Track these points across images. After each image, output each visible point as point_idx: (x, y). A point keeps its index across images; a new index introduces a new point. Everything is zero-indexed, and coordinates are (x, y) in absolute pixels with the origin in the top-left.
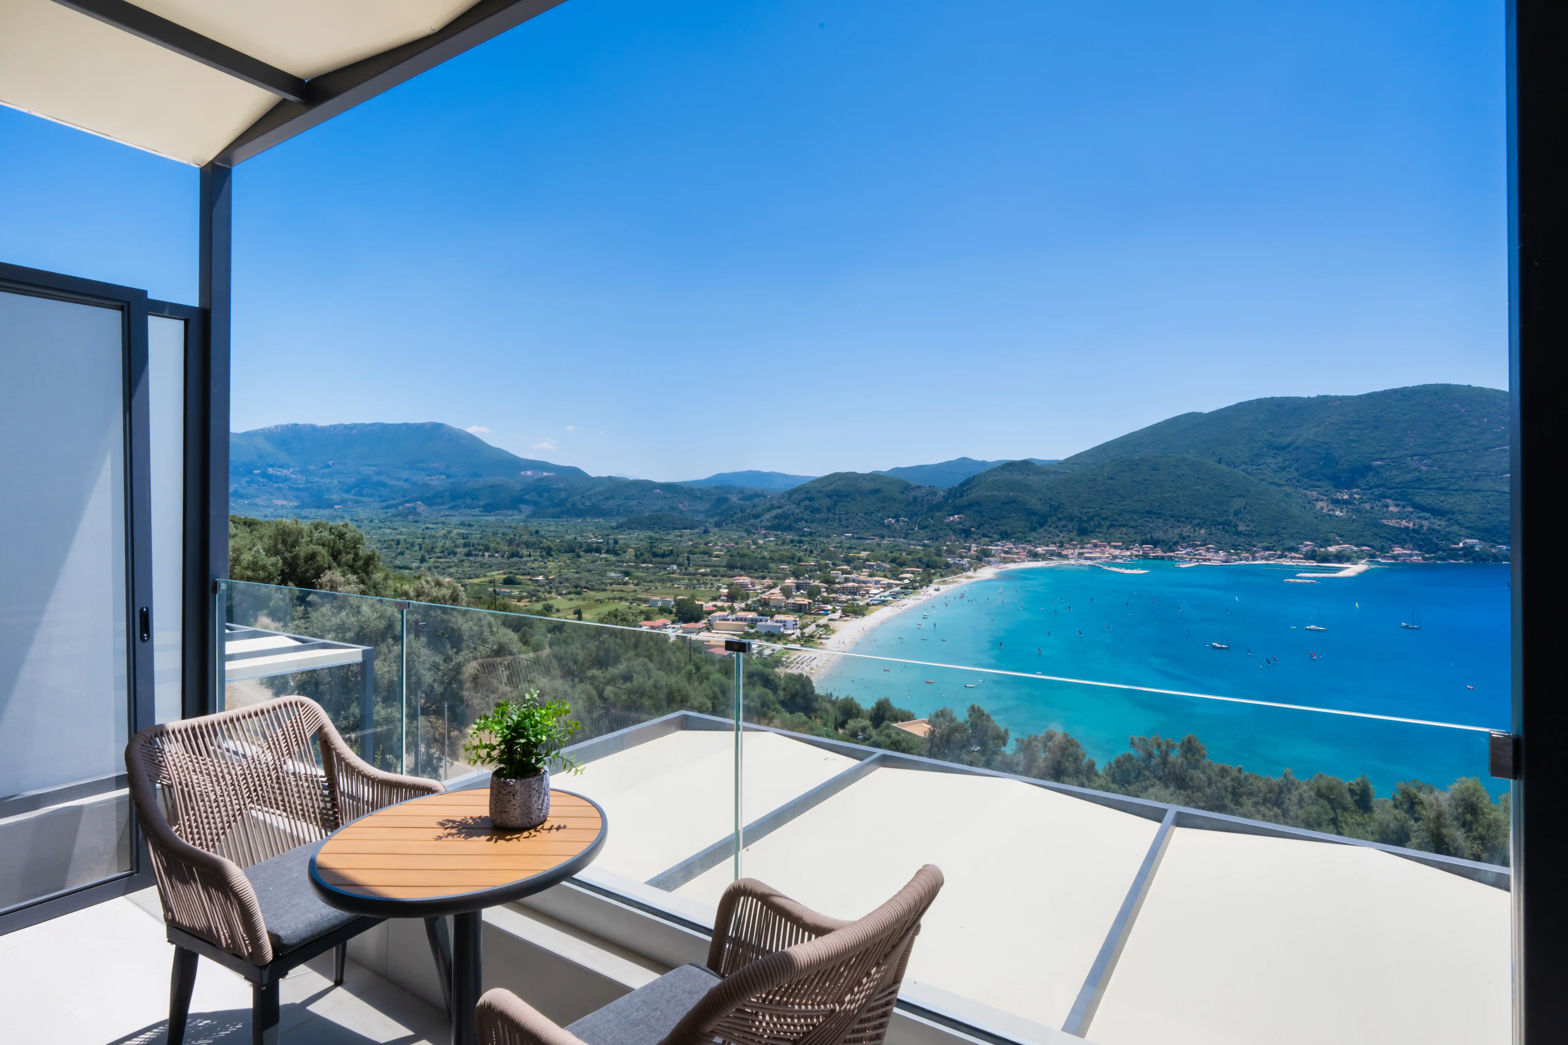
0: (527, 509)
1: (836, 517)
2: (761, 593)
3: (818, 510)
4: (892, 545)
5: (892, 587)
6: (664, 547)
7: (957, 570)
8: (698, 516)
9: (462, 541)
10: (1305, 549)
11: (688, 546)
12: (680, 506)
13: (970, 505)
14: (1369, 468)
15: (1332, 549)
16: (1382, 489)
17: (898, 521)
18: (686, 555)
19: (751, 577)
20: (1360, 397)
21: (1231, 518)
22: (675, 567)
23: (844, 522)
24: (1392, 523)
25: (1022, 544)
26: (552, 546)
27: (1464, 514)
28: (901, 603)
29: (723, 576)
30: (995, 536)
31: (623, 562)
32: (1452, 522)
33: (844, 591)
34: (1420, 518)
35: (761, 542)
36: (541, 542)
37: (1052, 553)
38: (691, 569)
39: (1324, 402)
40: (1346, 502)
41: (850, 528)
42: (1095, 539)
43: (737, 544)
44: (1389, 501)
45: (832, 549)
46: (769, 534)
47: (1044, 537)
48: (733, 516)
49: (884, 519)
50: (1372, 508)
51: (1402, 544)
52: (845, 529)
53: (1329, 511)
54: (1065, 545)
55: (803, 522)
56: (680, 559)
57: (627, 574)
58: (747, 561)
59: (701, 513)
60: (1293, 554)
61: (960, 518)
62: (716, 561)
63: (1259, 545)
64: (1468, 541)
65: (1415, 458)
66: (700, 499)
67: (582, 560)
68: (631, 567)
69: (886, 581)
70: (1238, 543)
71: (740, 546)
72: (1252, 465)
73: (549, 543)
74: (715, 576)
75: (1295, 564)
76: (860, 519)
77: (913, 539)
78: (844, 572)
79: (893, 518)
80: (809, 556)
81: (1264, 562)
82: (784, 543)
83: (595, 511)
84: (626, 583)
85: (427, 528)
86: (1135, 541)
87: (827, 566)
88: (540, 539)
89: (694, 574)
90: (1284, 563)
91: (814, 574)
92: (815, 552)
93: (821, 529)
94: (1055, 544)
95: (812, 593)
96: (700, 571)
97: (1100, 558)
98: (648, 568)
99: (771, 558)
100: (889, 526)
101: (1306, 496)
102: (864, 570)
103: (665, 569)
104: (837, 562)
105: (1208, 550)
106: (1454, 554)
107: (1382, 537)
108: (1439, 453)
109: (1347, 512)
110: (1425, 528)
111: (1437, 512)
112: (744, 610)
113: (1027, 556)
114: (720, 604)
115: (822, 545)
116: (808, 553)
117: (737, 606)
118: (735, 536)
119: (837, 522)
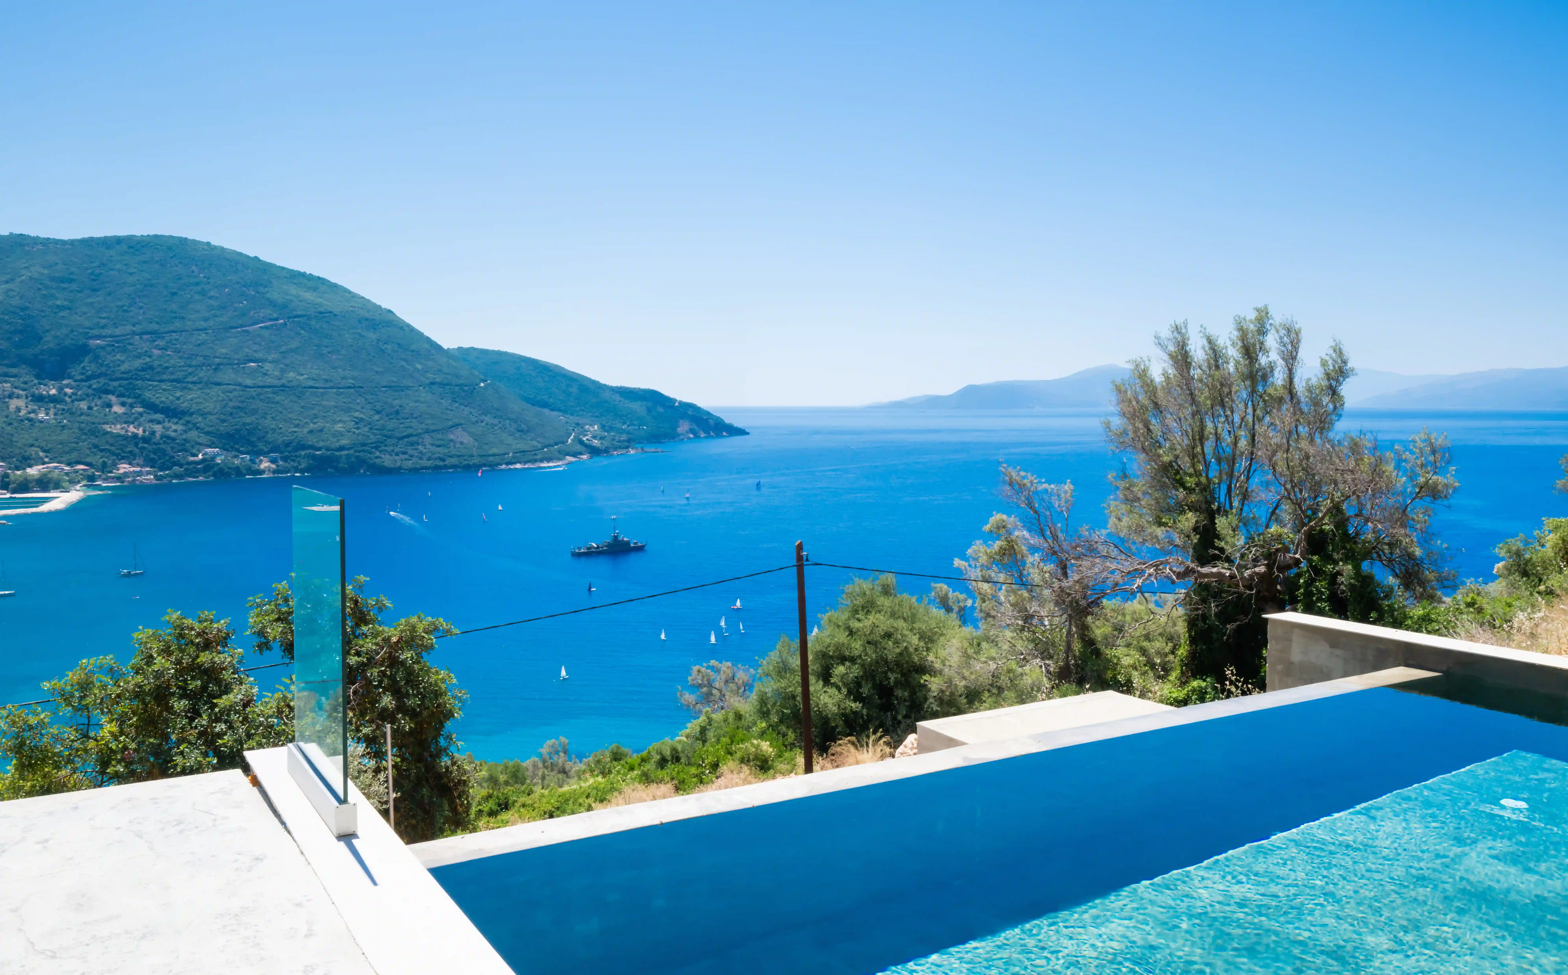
14: (84, 350)
15: (33, 471)
16: (102, 380)
20: (72, 242)
24: (117, 429)
27: (204, 415)
32: (190, 426)
34: (152, 421)
39: (19, 244)
40: (54, 400)
44: (113, 398)
50: (90, 408)
51: (129, 458)
53: (29, 413)
64: (208, 450)
65: (145, 337)
106: (193, 470)
107: (102, 451)
108: (173, 332)
109: (55, 414)
110: (158, 435)
111: (172, 413)
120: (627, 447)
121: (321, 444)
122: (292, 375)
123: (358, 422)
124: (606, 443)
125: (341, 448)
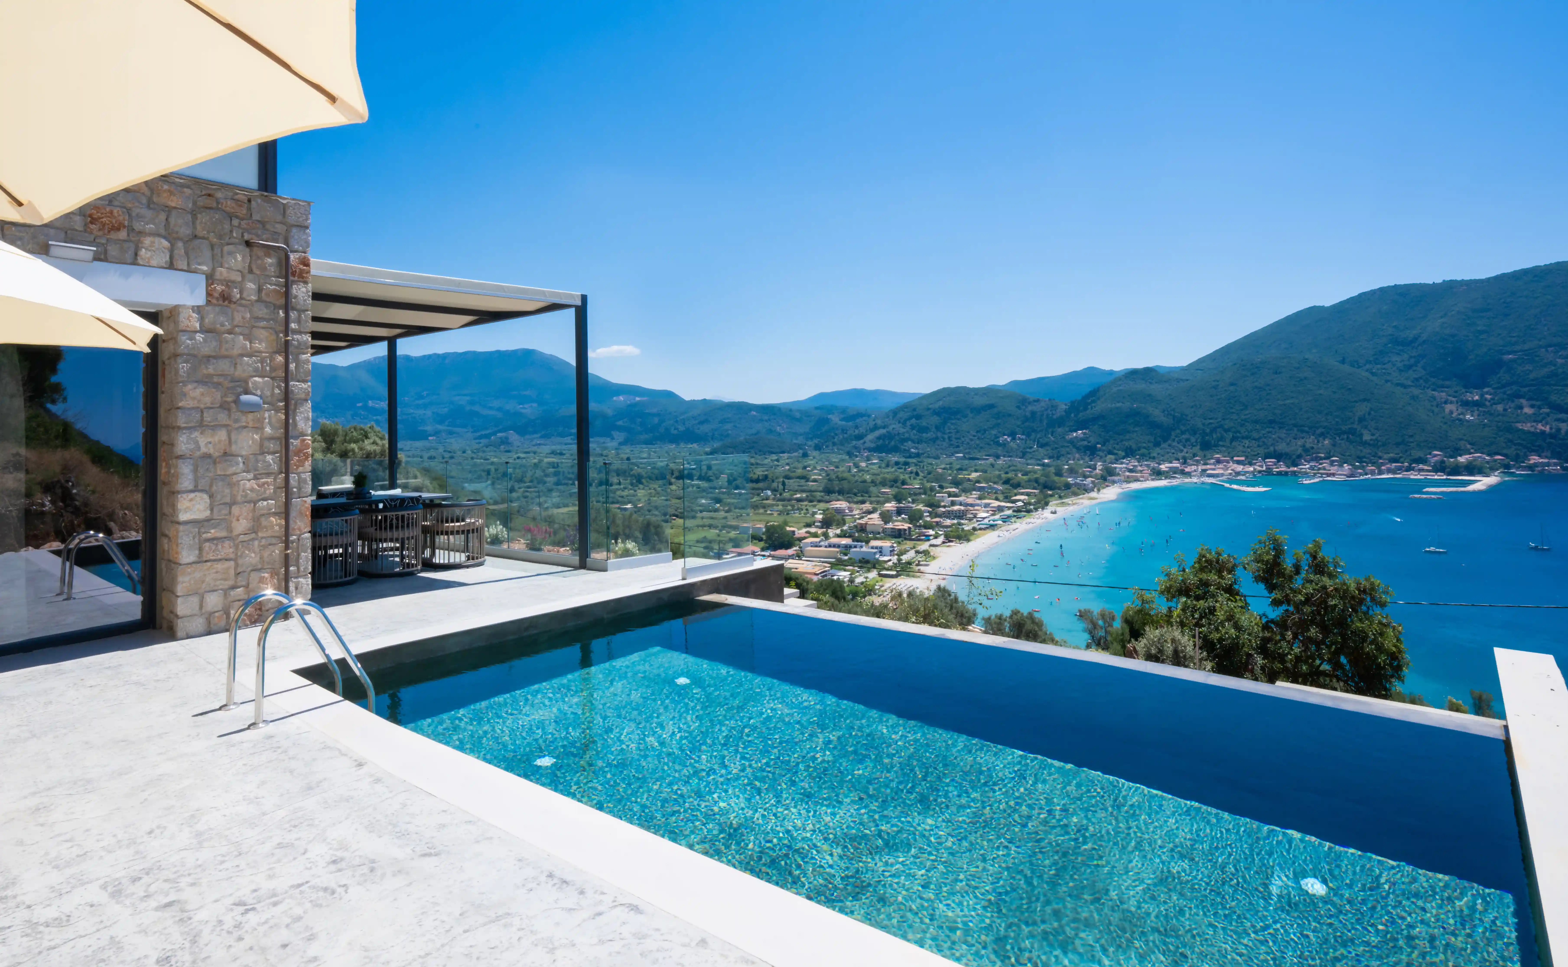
0: (620, 436)
1: (946, 436)
2: (859, 519)
3: (925, 429)
4: (1006, 466)
5: (1003, 510)
6: (759, 472)
7: (1078, 491)
8: (797, 439)
9: (552, 470)
10: (1433, 461)
11: (784, 471)
12: (778, 428)
13: (1094, 419)
14: (1500, 363)
15: (1461, 459)
17: (1014, 439)
18: (782, 479)
19: (849, 502)
21: (1355, 426)
22: (769, 493)
23: (954, 442)
24: (1527, 427)
25: (1146, 461)
26: (644, 473)
28: (1011, 528)
29: (819, 501)
30: (1120, 453)
31: (715, 488)
33: (949, 515)
35: (863, 464)
36: (632, 470)
37: (1175, 471)
38: (786, 495)
39: (1450, 288)
40: (1477, 404)
41: (961, 448)
42: (1218, 454)
43: (837, 467)
44: (1523, 401)
45: (940, 471)
46: (873, 456)
47: (1168, 453)
48: (834, 438)
49: (999, 437)
50: (1505, 410)
52: (956, 449)
53: (1459, 415)
54: (1188, 461)
55: (910, 442)
56: (775, 485)
57: (718, 501)
58: (846, 485)
59: (801, 435)
60: (1421, 467)
61: (1084, 434)
62: (812, 486)
63: (1386, 457)
65: (1550, 349)
66: (800, 420)
67: (673, 487)
68: (723, 493)
69: (997, 503)
70: (1363, 455)
71: (841, 469)
72: (1376, 364)
73: (640, 470)
74: (811, 501)
75: (1422, 477)
76: (972, 437)
77: (1030, 458)
78: (950, 495)
79: (1009, 436)
80: (914, 478)
81: (1389, 475)
82: (888, 466)
83: (689, 436)
84: (716, 510)
85: (518, 458)
86: (1258, 455)
87: (932, 489)
88: (631, 466)
89: (789, 500)
90: (1412, 477)
91: (918, 497)
92: (921, 474)
93: (929, 449)
94: (1179, 460)
95: (914, 517)
96: (795, 496)
97: (1222, 474)
98: (740, 494)
99: (873, 482)
100: (1004, 445)
101: (1434, 398)
102: (974, 492)
103: (758, 495)
104: (944, 484)
105: (1335, 464)
107: (1515, 444)
109: (1479, 415)
112: (838, 536)
113: (1150, 475)
114: (813, 530)
115: (930, 468)
116: (913, 475)
117: (831, 532)
118: (835, 458)
119: (947, 440)
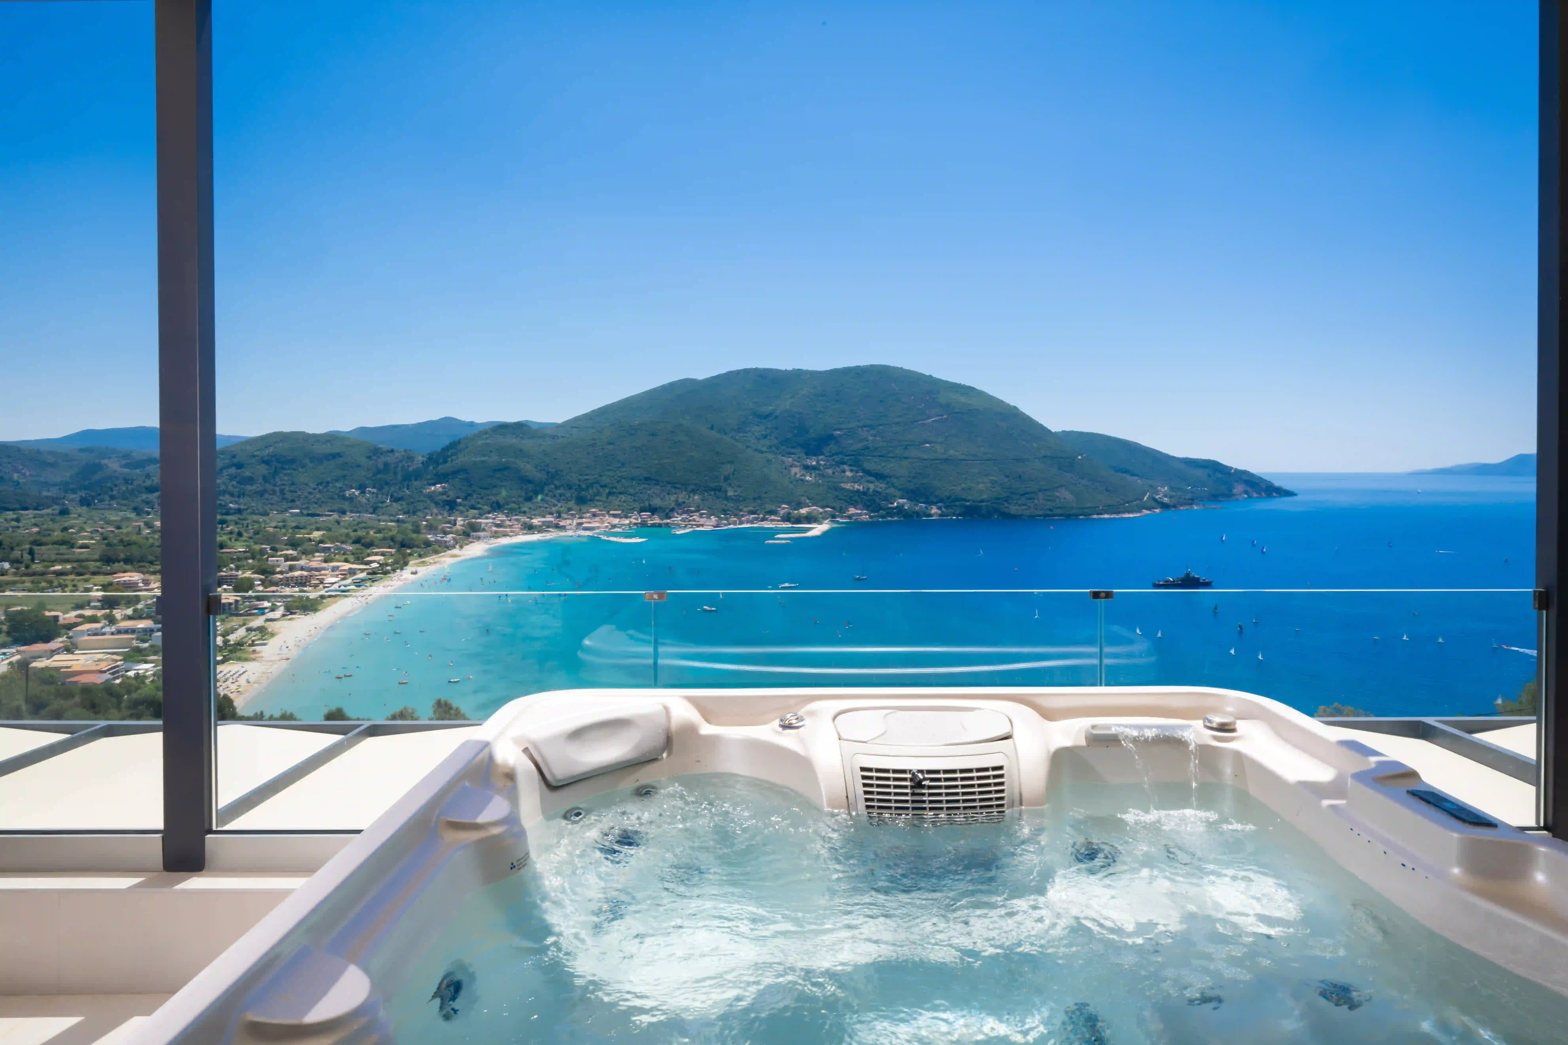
1: (277, 489)
4: (356, 523)
5: (355, 574)
7: (439, 549)
8: (48, 491)
10: (782, 512)
11: (30, 534)
12: (15, 476)
13: (455, 473)
14: (831, 437)
15: (804, 511)
16: (841, 456)
17: (363, 492)
18: (27, 546)
19: (143, 573)
20: (825, 372)
21: (721, 484)
22: (6, 565)
23: (289, 496)
24: (848, 486)
25: (516, 515)
27: (898, 478)
28: (366, 592)
29: (94, 574)
30: (485, 507)
32: (890, 484)
33: (288, 582)
34: (868, 481)
37: (549, 525)
38: (37, 567)
39: (798, 375)
40: (814, 468)
41: (298, 503)
42: (594, 507)
43: (118, 528)
44: (846, 467)
45: (271, 530)
47: (540, 507)
48: (111, 490)
49: (345, 491)
50: (834, 473)
51: (855, 504)
52: (290, 504)
53: (801, 476)
54: (563, 515)
55: (227, 496)
56: (16, 553)
58: (135, 551)
59: (55, 485)
60: (773, 517)
61: (444, 488)
62: (81, 553)
63: (745, 509)
64: (901, 501)
65: (865, 429)
66: (52, 465)
69: (347, 566)
70: (726, 508)
71: (124, 530)
72: (739, 432)
74: (80, 574)
75: (774, 526)
76: (311, 490)
77: (383, 514)
78: (287, 558)
79: (357, 489)
80: (236, 540)
81: (749, 525)
86: (633, 509)
87: (262, 552)
89: (43, 574)
90: (766, 526)
91: (245, 563)
92: (245, 534)
93: (254, 504)
94: (552, 514)
95: (242, 588)
96: (52, 569)
97: (598, 528)
100: (351, 499)
101: (783, 462)
102: (317, 554)
104: (277, 546)
105: (701, 516)
106: (890, 512)
107: (840, 499)
108: (881, 425)
109: (815, 477)
110: (871, 490)
111: (879, 476)
112: (130, 618)
113: (522, 529)
114: (88, 613)
115: (256, 526)
116: (234, 536)
117: (118, 613)
118: (114, 517)
119: (278, 493)
120: (1191, 504)
121: (969, 498)
122: (951, 452)
123: (993, 483)
124: (1174, 501)
125: (982, 501)
